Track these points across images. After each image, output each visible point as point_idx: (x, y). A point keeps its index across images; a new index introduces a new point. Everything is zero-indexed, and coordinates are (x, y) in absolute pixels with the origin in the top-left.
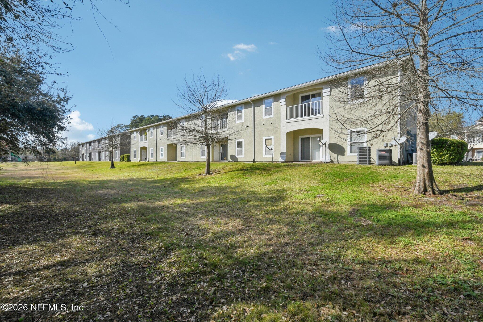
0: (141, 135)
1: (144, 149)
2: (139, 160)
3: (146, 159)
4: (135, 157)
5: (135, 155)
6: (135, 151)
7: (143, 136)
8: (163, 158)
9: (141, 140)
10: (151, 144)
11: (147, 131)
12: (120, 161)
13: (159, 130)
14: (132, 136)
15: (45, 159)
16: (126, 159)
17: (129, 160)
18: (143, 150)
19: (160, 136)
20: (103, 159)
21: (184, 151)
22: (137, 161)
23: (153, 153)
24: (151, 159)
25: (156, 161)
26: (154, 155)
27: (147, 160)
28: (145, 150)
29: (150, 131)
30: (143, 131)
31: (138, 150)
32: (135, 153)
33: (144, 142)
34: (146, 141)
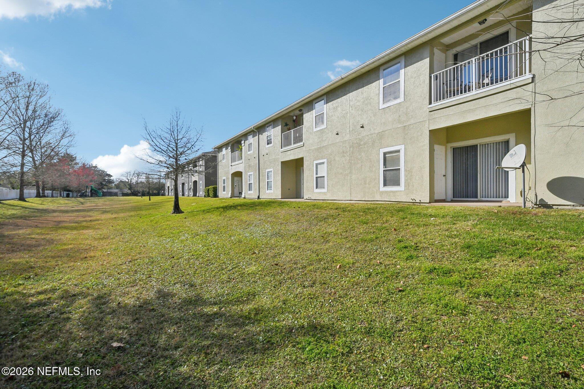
0: (232, 151)
1: (238, 175)
2: (230, 195)
3: (241, 193)
4: (224, 191)
5: (224, 187)
6: (224, 180)
7: (237, 153)
8: (272, 191)
9: (233, 160)
10: (250, 166)
11: (243, 142)
12: (205, 196)
13: (264, 137)
14: (220, 156)
15: (139, 193)
16: (211, 193)
17: (215, 195)
18: (236, 179)
19: (265, 148)
20: (187, 193)
21: (325, 174)
22: (226, 196)
23: (252, 182)
24: (250, 194)
25: (259, 197)
26: (255, 186)
27: (243, 196)
28: (238, 178)
29: (247, 142)
30: (235, 144)
31: (228, 178)
32: (224, 183)
33: (237, 163)
34: (241, 161)
